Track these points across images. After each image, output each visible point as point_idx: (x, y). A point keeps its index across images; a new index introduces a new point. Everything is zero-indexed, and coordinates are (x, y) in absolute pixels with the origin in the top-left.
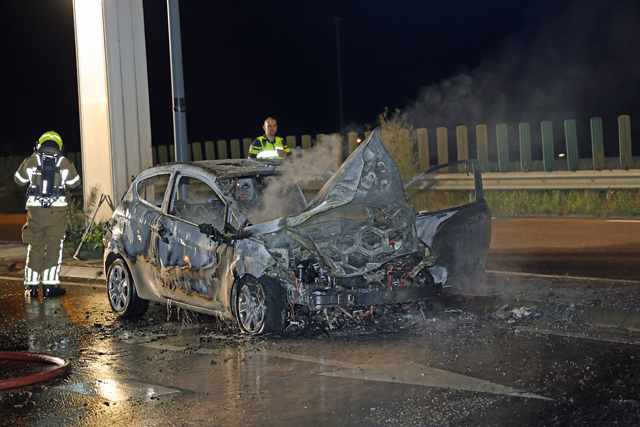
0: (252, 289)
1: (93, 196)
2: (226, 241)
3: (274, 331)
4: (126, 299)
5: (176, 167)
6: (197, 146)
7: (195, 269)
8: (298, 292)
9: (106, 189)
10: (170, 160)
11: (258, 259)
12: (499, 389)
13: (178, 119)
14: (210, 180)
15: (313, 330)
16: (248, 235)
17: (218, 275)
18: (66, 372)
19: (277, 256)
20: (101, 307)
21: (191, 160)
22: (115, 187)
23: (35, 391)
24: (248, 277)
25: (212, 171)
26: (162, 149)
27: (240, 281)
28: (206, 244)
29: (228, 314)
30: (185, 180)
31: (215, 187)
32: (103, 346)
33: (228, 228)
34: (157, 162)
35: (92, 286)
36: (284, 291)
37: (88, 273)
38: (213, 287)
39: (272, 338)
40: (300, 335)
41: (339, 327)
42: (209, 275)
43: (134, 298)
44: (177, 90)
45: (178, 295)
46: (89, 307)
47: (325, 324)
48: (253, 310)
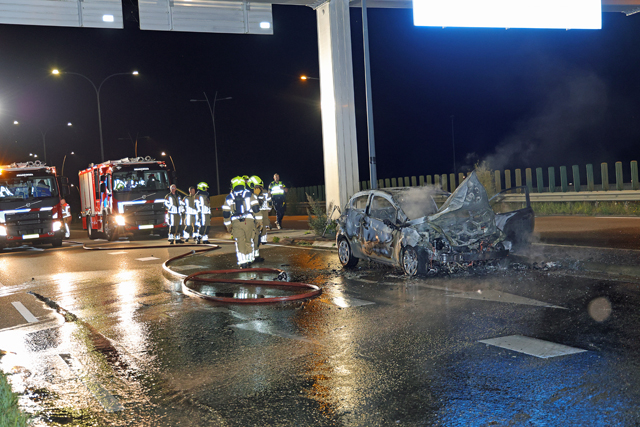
0: (410, 253)
1: (331, 206)
2: (397, 228)
3: (422, 274)
4: (348, 258)
5: (372, 192)
6: (381, 181)
7: (381, 243)
8: (434, 254)
9: (337, 203)
10: (368, 188)
11: (413, 237)
12: (540, 304)
13: (372, 167)
14: (389, 198)
15: (442, 273)
16: (408, 225)
17: (393, 245)
18: (320, 292)
19: (423, 236)
20: (335, 261)
21: (379, 188)
22: (341, 202)
23: (306, 301)
24: (409, 246)
25: (389, 193)
26: (364, 183)
27: (404, 248)
28: (387, 230)
29: (398, 265)
30: (376, 198)
31: (391, 201)
32: (337, 280)
33: (398, 221)
34: (361, 189)
35: (331, 251)
36: (427, 253)
37: (329, 245)
38: (391, 252)
39: (420, 278)
40: (435, 275)
41: (455, 271)
42: (388, 246)
43: (351, 257)
44: (372, 153)
45: (373, 255)
46: (329, 261)
47: (448, 270)
48: (411, 264)
